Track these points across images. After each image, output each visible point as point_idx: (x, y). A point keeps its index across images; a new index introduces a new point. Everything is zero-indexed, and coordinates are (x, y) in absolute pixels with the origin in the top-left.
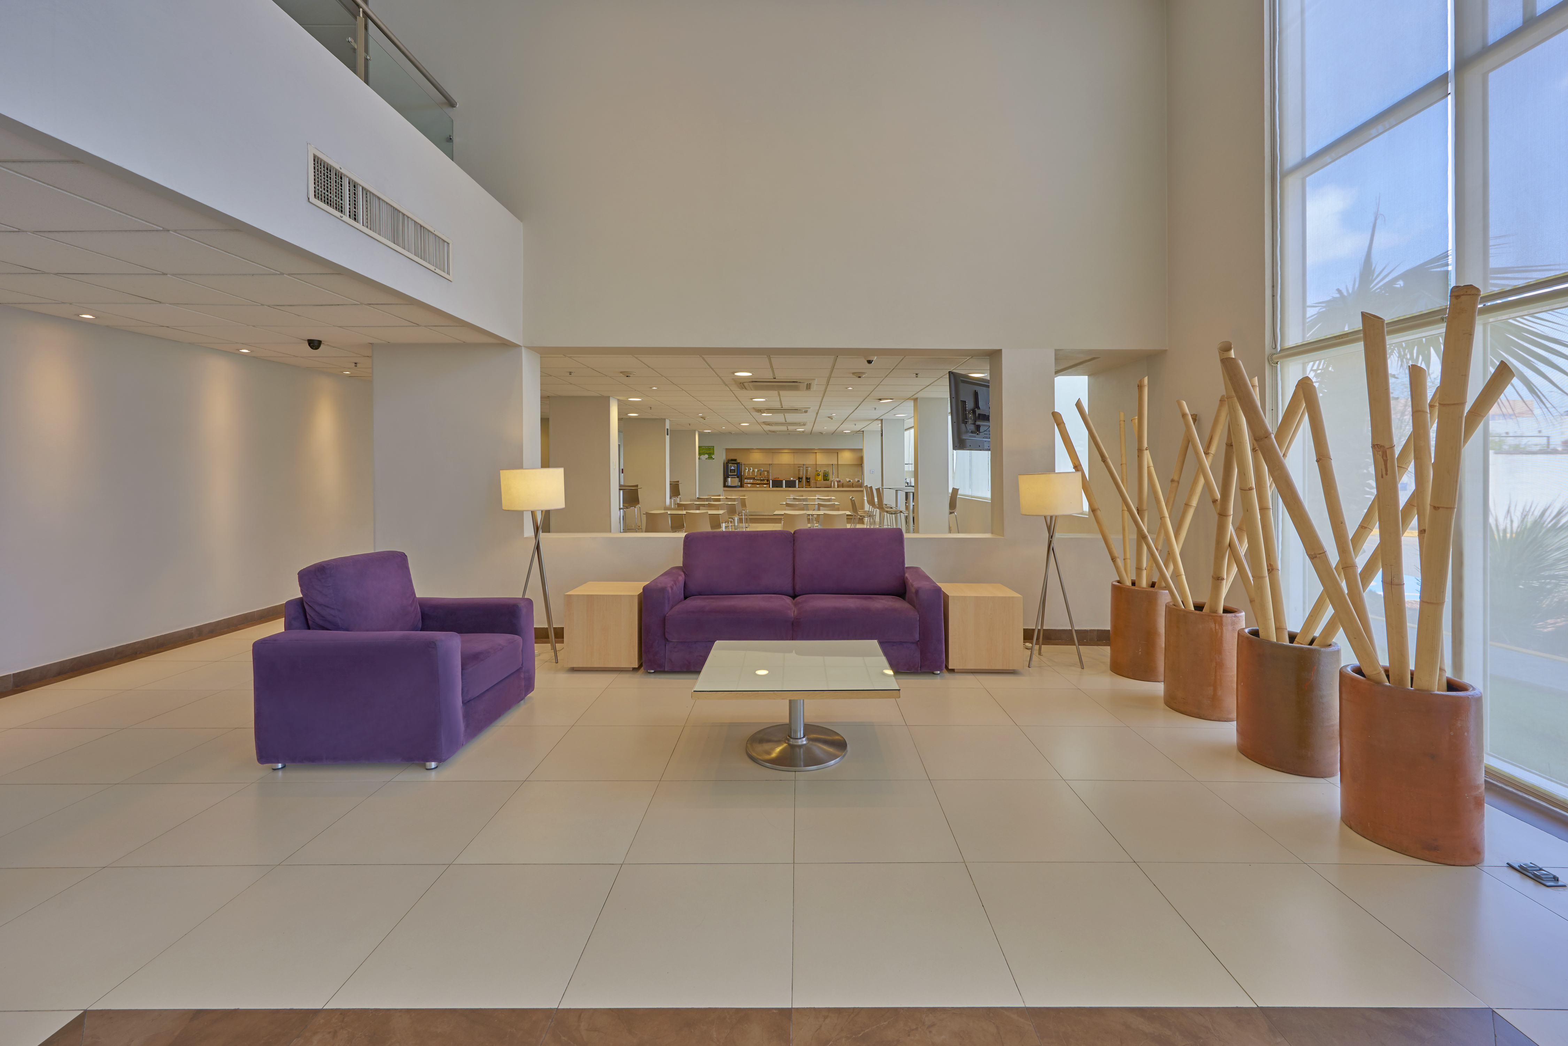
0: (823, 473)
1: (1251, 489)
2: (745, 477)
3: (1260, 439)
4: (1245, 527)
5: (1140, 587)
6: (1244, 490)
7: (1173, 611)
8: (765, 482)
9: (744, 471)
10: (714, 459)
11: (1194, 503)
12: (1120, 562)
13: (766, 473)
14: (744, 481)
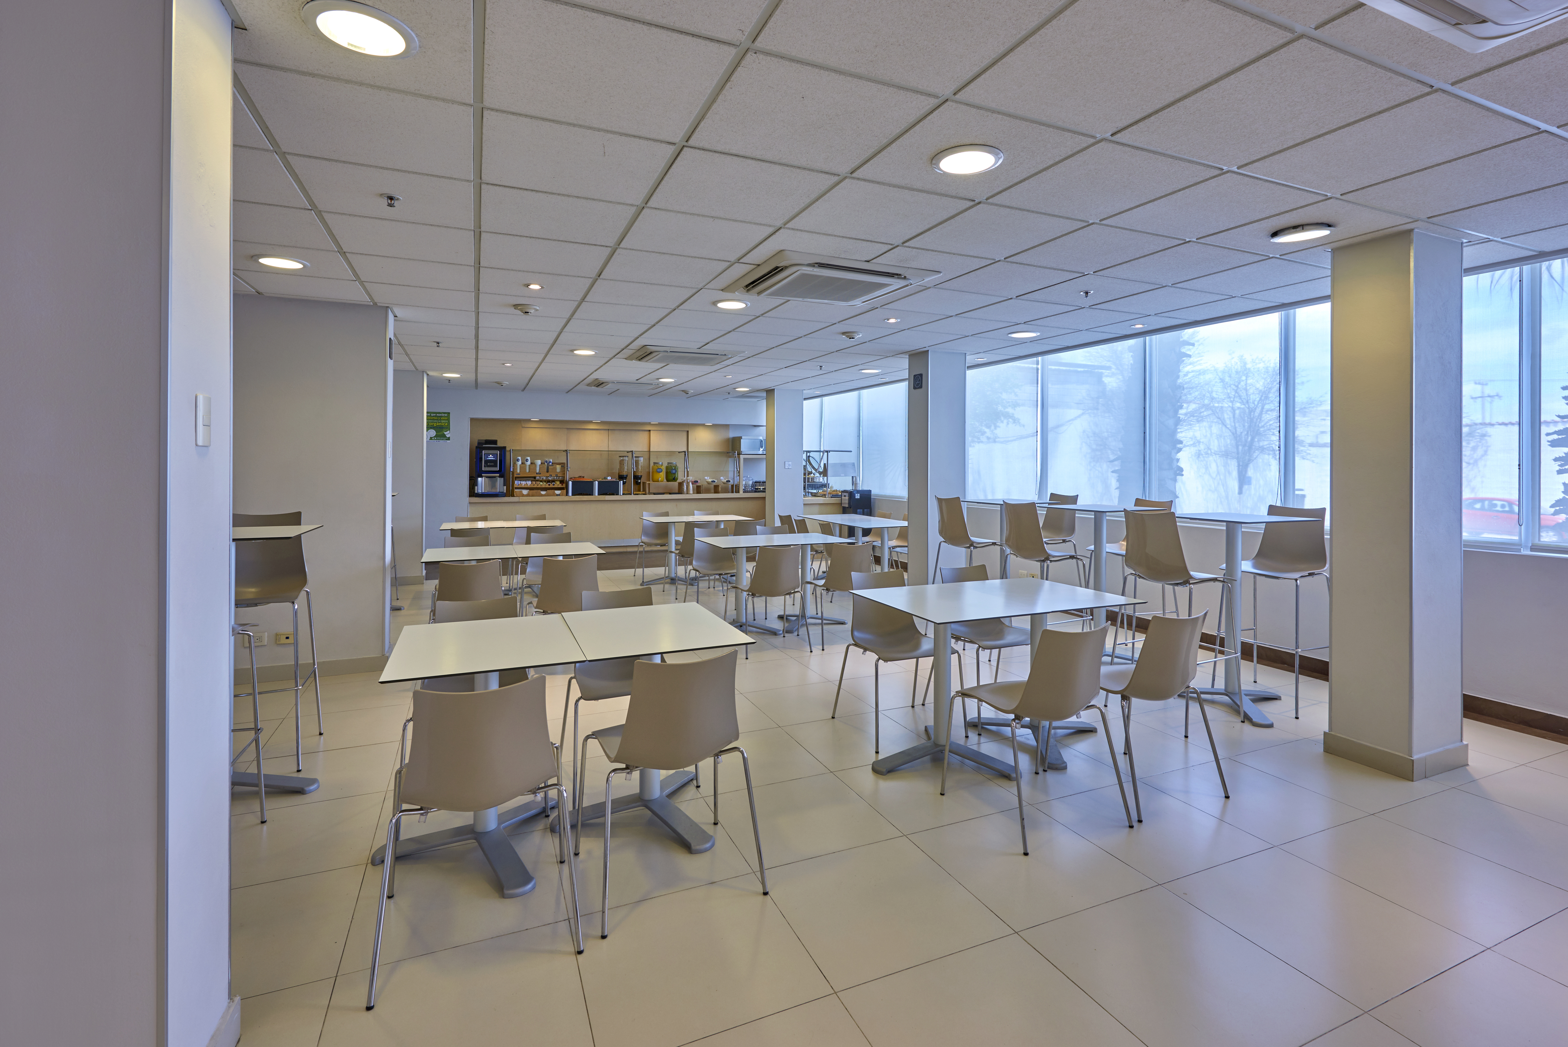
0: (667, 468)
2: (515, 476)
8: (558, 484)
9: (515, 464)
10: (449, 439)
13: (558, 467)
14: (513, 483)
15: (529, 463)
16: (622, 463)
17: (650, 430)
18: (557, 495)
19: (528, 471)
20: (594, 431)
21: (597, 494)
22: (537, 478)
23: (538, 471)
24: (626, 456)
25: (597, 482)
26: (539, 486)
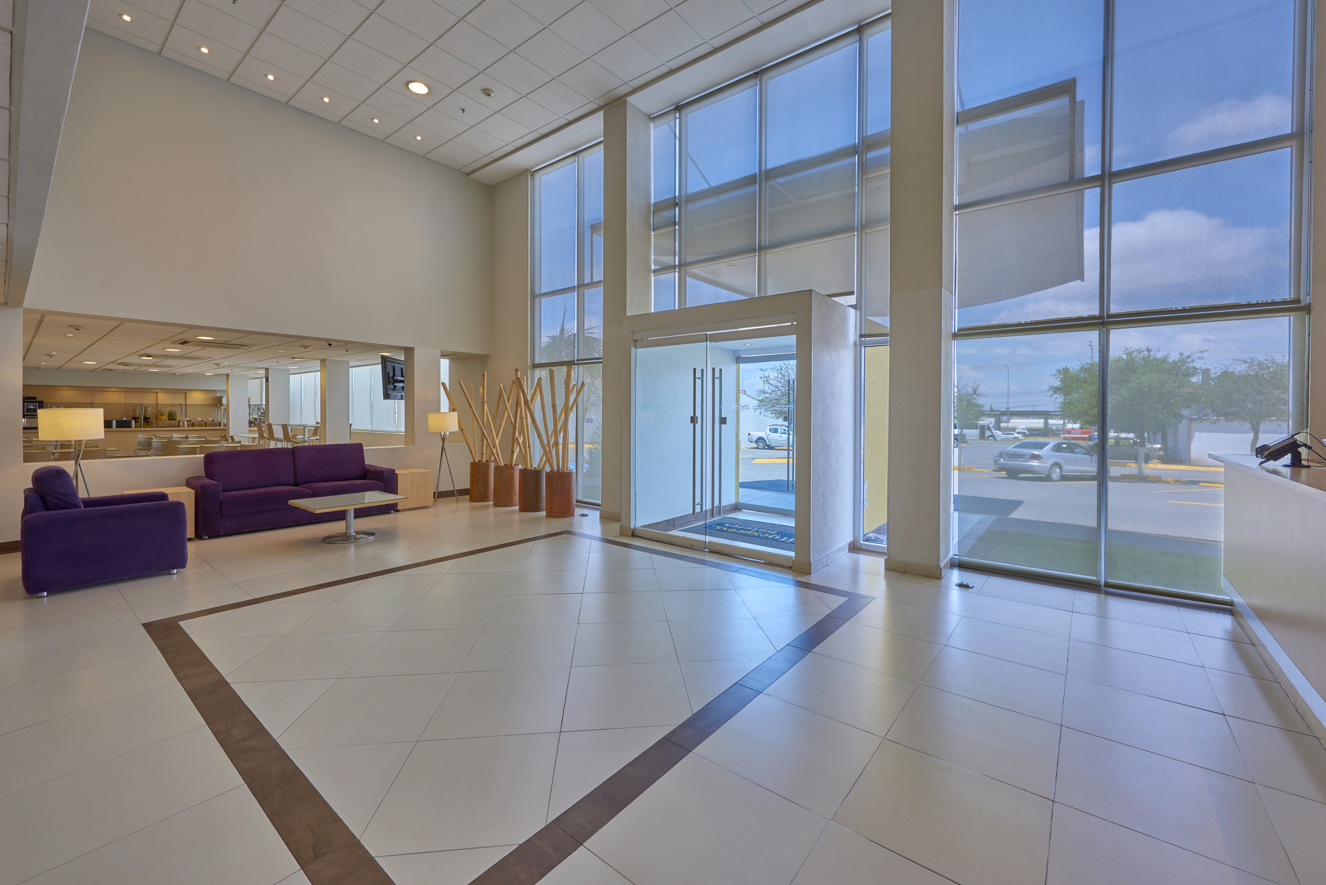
0: (169, 413)
1: (524, 418)
3: (526, 402)
4: (522, 432)
5: (483, 462)
6: (522, 418)
7: (497, 468)
11: (503, 425)
12: (473, 452)
16: (135, 410)
17: (158, 392)
20: (114, 393)
21: (115, 427)
24: (138, 407)
25: (115, 421)
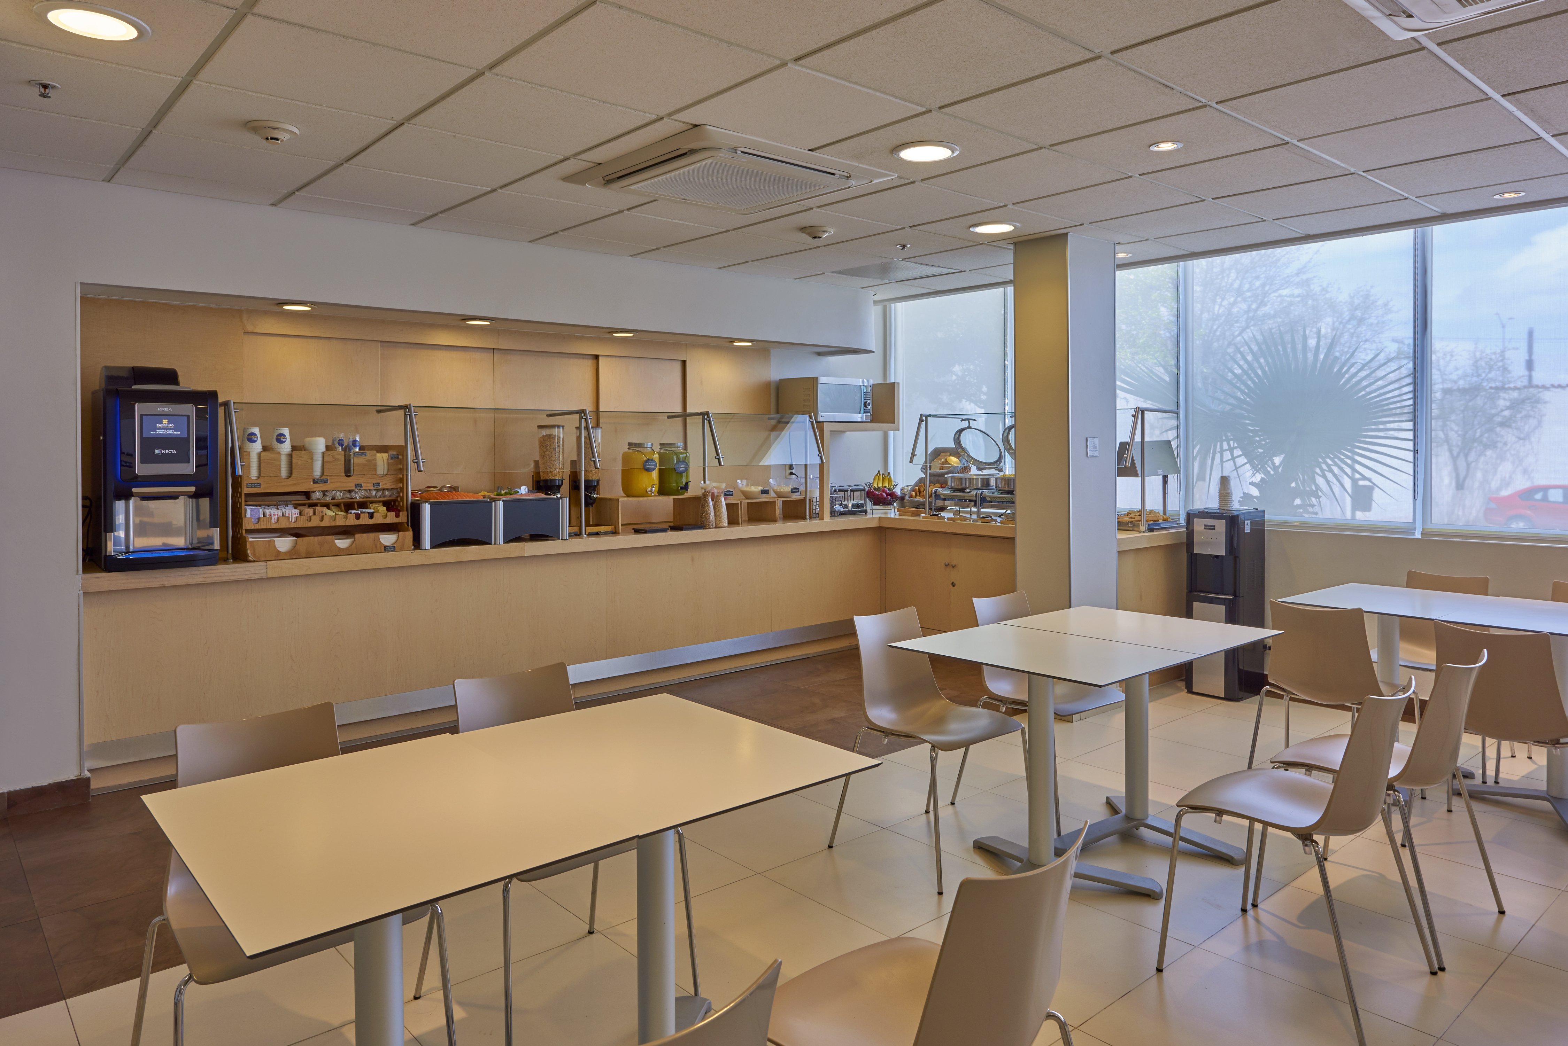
8: (386, 514)
9: (244, 450)
13: (383, 461)
14: (242, 516)
15: (286, 447)
16: (546, 444)
17: (597, 357)
18: (387, 549)
19: (284, 472)
20: (455, 355)
21: (502, 542)
22: (317, 496)
23: (317, 474)
24: (558, 426)
25: (501, 504)
26: (326, 523)
